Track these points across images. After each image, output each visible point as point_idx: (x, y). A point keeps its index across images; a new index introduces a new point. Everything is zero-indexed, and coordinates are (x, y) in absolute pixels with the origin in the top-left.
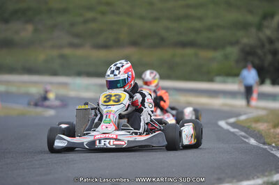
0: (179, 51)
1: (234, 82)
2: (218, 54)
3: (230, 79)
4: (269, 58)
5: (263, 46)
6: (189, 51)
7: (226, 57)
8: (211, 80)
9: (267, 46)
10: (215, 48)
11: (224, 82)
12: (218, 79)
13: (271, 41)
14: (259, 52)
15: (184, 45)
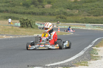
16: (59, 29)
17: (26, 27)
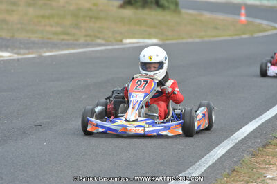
16: (243, 11)
17: (140, 4)
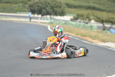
0: (6, 5)
1: (22, 13)
2: (17, 5)
3: (21, 13)
4: (37, 8)
5: (35, 4)
6: (8, 4)
7: (19, 6)
8: (16, 13)
9: (36, 5)
10: (16, 4)
11: (20, 13)
12: (18, 12)
13: (37, 3)
14: (34, 6)
15: (7, 3)
